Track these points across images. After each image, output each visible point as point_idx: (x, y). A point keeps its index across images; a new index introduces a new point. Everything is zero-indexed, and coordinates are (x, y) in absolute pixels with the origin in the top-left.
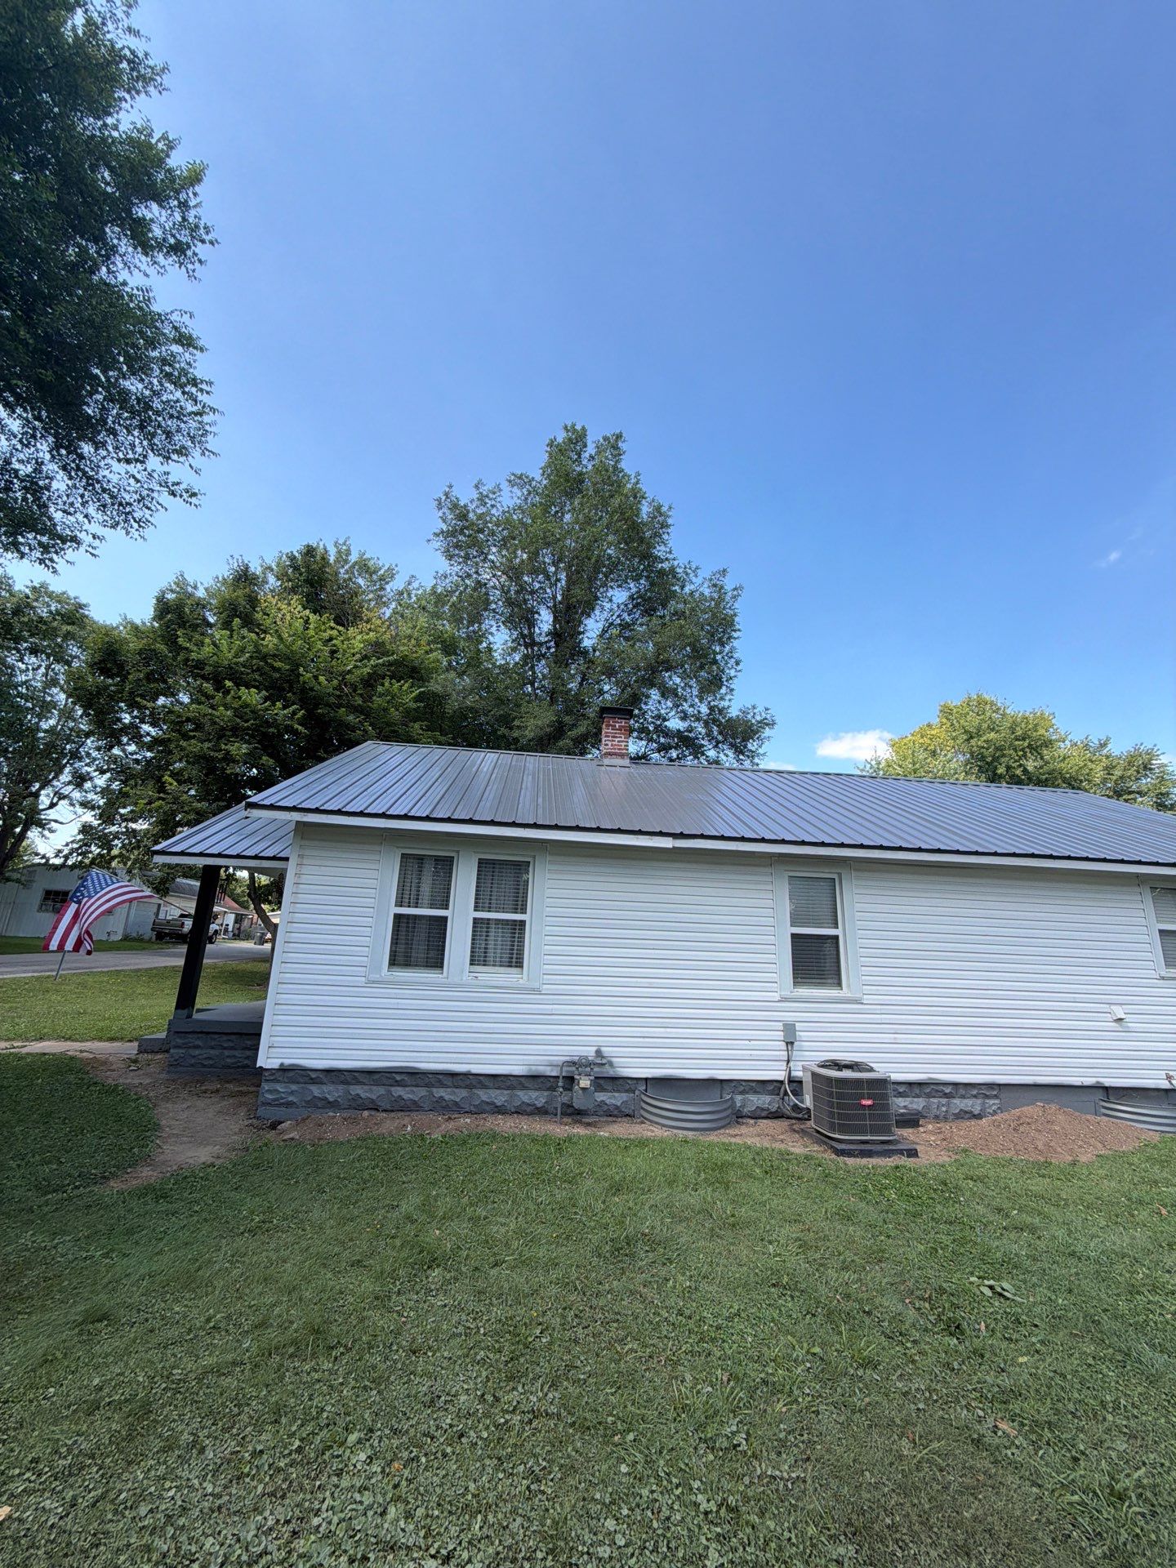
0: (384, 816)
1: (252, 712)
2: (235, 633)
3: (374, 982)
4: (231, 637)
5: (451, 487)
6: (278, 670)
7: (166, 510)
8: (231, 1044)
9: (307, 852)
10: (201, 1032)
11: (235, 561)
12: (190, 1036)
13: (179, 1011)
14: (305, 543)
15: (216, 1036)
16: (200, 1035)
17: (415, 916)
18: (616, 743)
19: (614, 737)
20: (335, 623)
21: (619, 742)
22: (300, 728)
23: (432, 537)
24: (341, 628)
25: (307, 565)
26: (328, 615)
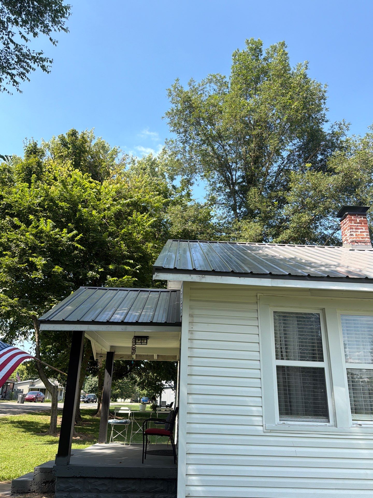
1: (46, 236)
2: (32, 184)
4: (29, 187)
5: (178, 80)
6: (62, 208)
7: (29, 80)
8: (105, 488)
9: (196, 312)
10: (81, 477)
11: (28, 141)
12: (71, 480)
13: (61, 458)
14: (72, 129)
15: (92, 481)
16: (79, 480)
17: (288, 367)
18: (359, 233)
19: (357, 229)
20: (92, 178)
21: (361, 232)
22: (79, 246)
23: (165, 115)
24: (97, 182)
25: (73, 143)
26: (87, 174)
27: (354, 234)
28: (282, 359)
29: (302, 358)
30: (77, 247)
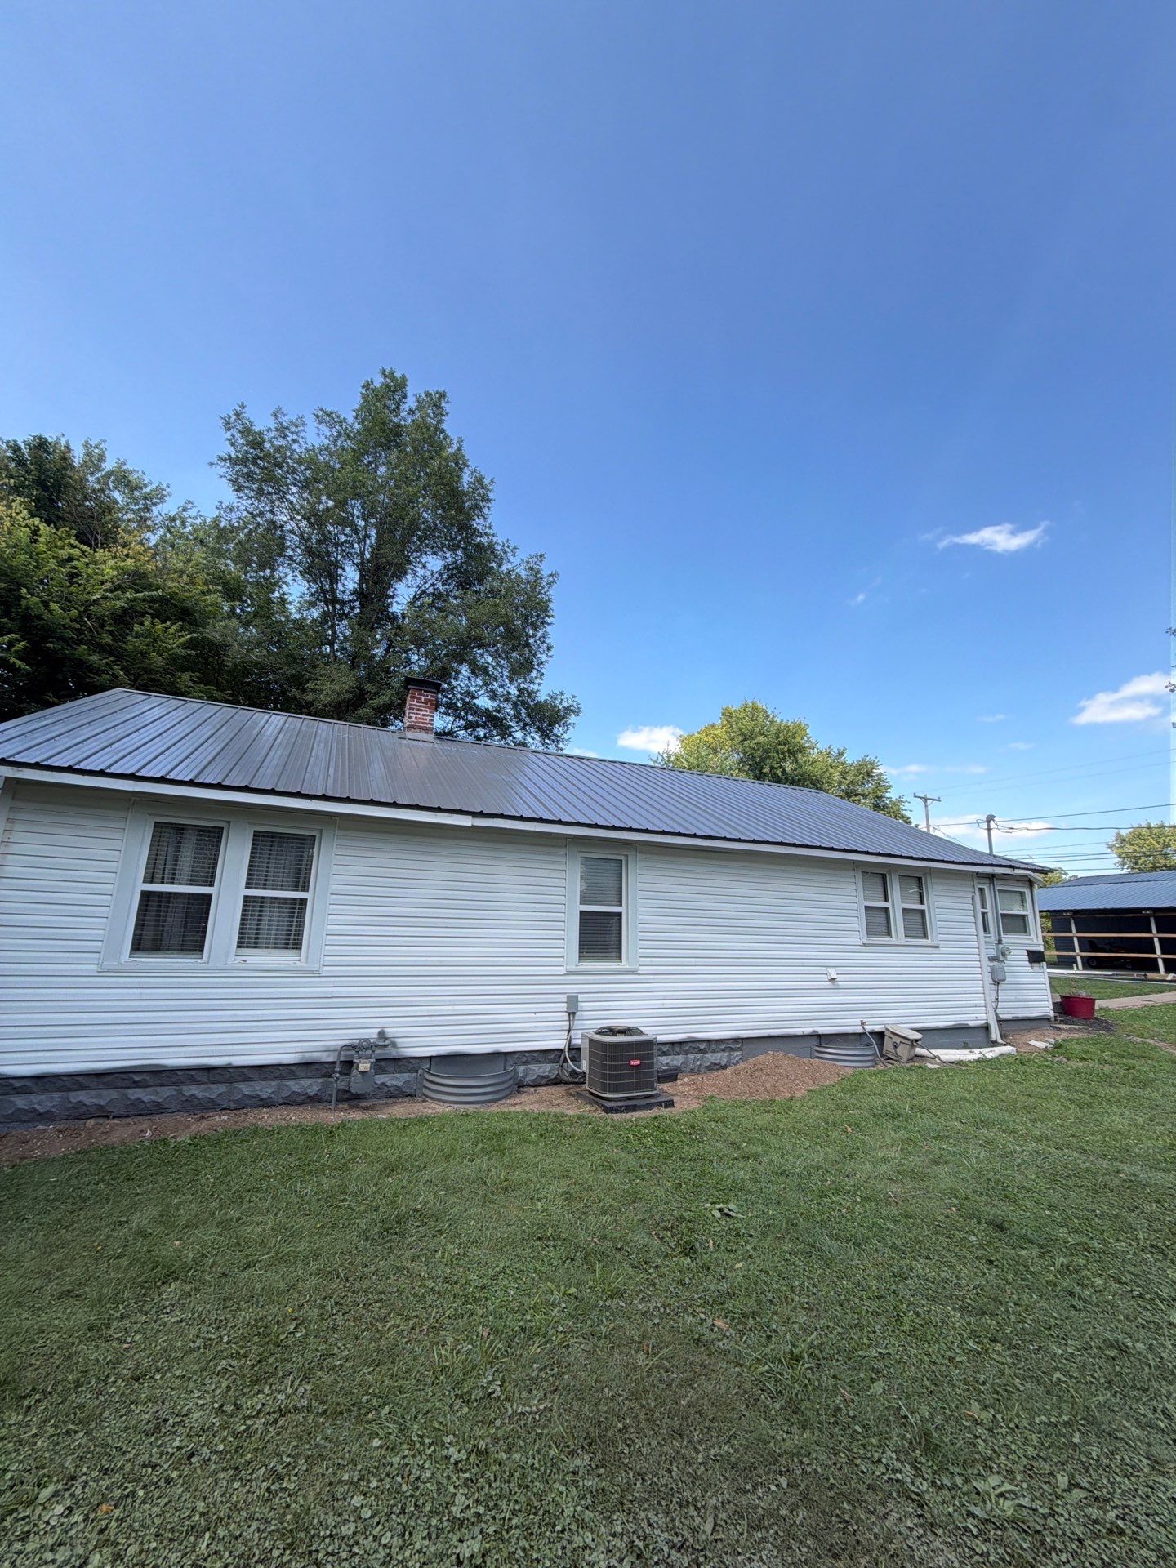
0: (132, 777)
3: (109, 970)
5: (243, 406)
9: (20, 816)
17: (170, 893)
18: (420, 716)
19: (418, 710)
20: (77, 540)
21: (424, 715)
22: (19, 663)
23: (215, 460)
24: (85, 548)
25: (38, 462)
26: (67, 529)
27: (414, 716)
28: (162, 883)
29: (192, 883)
30: (14, 664)
